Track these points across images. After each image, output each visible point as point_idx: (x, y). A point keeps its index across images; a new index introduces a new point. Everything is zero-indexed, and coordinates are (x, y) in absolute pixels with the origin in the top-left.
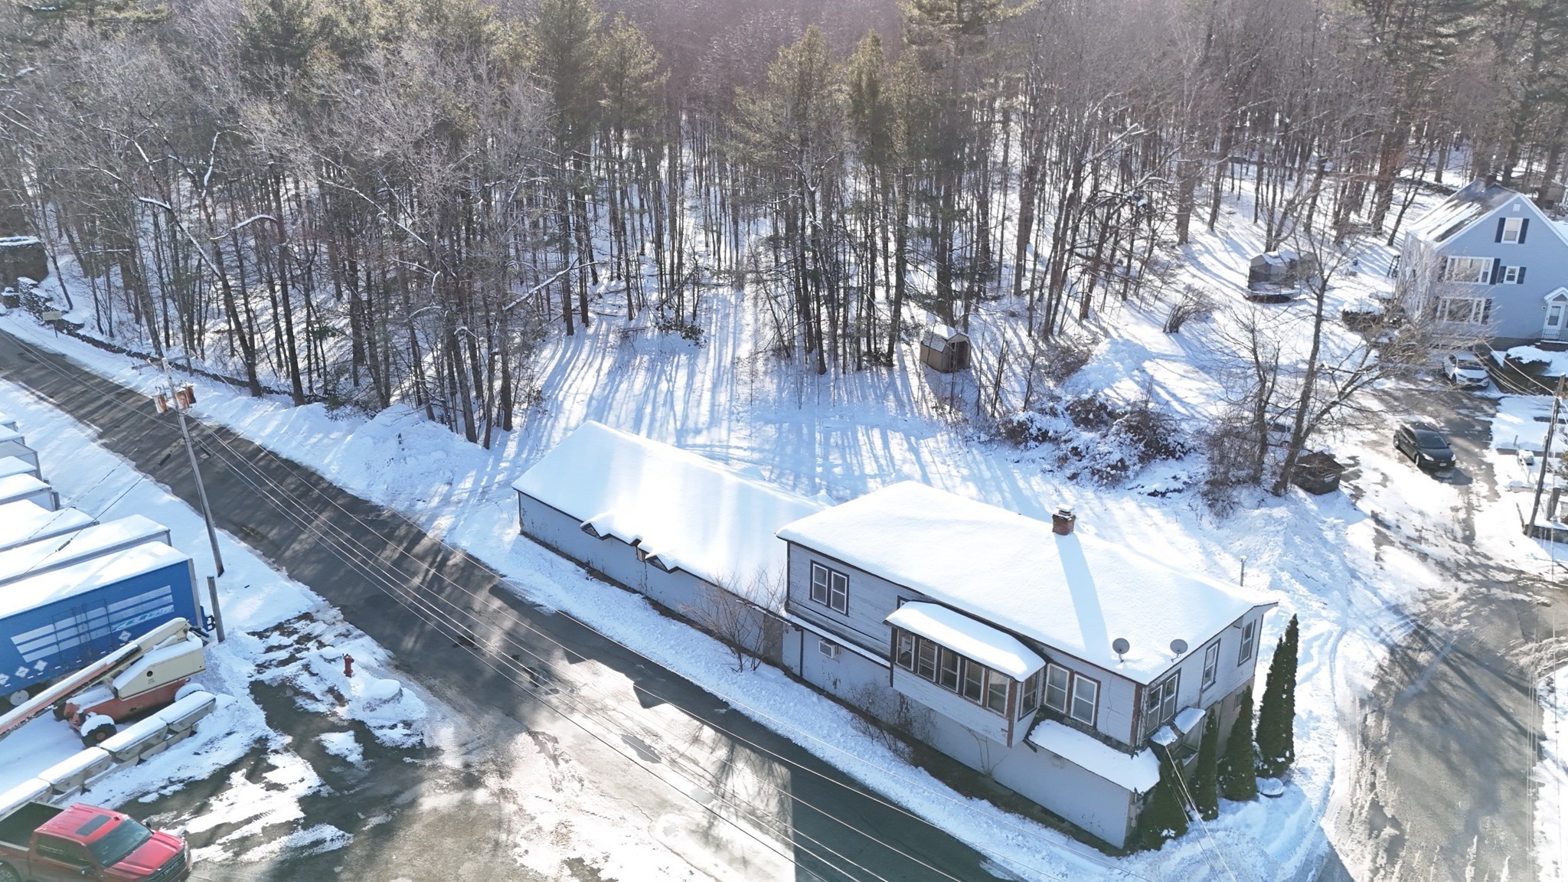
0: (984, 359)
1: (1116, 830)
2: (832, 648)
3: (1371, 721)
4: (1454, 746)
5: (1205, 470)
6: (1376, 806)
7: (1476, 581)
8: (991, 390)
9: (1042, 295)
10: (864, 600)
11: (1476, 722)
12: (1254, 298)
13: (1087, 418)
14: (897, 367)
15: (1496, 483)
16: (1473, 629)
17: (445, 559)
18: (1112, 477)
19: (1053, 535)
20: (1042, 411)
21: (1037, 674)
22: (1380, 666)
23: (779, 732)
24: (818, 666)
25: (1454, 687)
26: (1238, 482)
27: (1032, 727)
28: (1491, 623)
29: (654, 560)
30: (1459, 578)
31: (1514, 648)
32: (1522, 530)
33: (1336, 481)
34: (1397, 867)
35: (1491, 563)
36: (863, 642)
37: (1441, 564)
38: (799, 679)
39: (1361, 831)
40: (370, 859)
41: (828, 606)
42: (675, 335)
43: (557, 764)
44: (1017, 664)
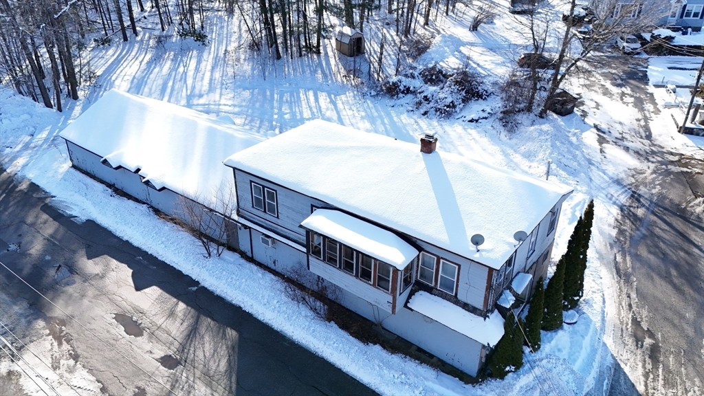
0: (371, 46)
1: (472, 366)
2: (270, 240)
3: (619, 258)
4: (674, 272)
5: (500, 105)
6: (636, 322)
7: (659, 162)
8: (376, 65)
9: (403, 12)
10: (288, 208)
11: (682, 254)
12: (514, 12)
13: (431, 79)
14: (322, 55)
15: (657, 104)
16: (664, 191)
17: (15, 186)
18: (447, 112)
19: (421, 154)
20: (406, 76)
21: (412, 262)
22: (616, 220)
23: (234, 302)
24: (261, 252)
25: (663, 230)
26: (519, 111)
27: (410, 297)
28: (674, 187)
29: (147, 183)
30: (649, 161)
31: (690, 202)
32: (677, 130)
33: (573, 107)
34: (660, 370)
35: (664, 150)
36: (291, 236)
37: (637, 153)
38: (251, 260)
39: (630, 341)
41: (265, 211)
42: (190, 39)
44: (397, 256)
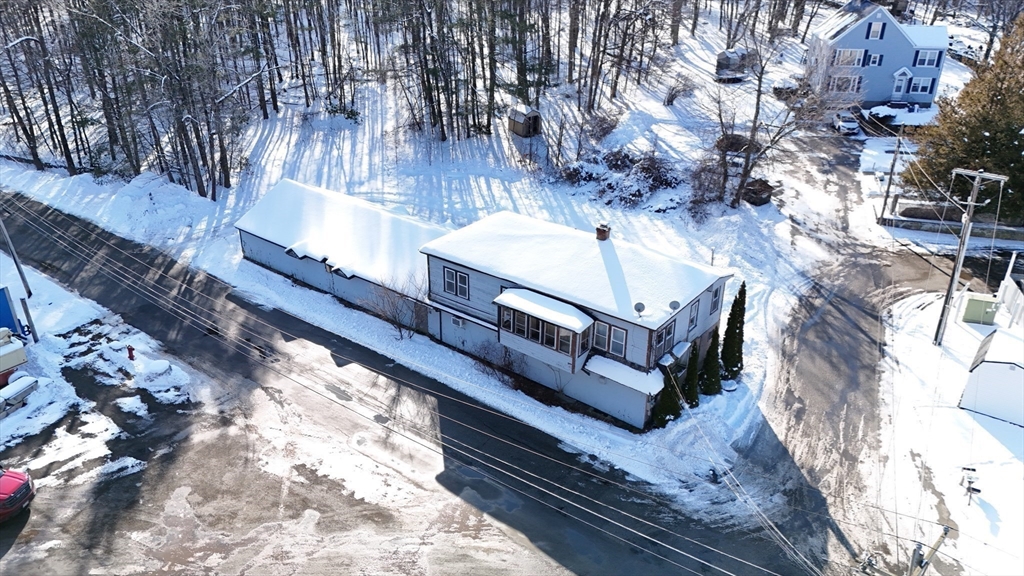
0: (549, 126)
1: (639, 417)
2: (460, 321)
3: (787, 342)
4: (835, 353)
5: (690, 194)
6: (790, 392)
7: (849, 254)
8: (555, 148)
9: (586, 82)
10: (479, 290)
11: (847, 338)
12: (720, 81)
13: (616, 164)
14: (493, 135)
15: (861, 193)
16: (847, 283)
17: (192, 278)
18: (633, 201)
19: (597, 241)
20: (588, 161)
21: (589, 328)
22: (793, 309)
23: (429, 376)
24: (451, 333)
25: (835, 318)
26: (710, 200)
27: (587, 361)
28: (857, 278)
29: (337, 271)
30: (839, 252)
31: (869, 293)
32: (876, 221)
33: (769, 197)
34: (801, 425)
35: (858, 243)
36: (480, 316)
37: (829, 245)
38: (440, 342)
39: (781, 405)
40: (161, 476)
41: (456, 295)
42: (341, 117)
43: (283, 406)
44: (576, 323)
